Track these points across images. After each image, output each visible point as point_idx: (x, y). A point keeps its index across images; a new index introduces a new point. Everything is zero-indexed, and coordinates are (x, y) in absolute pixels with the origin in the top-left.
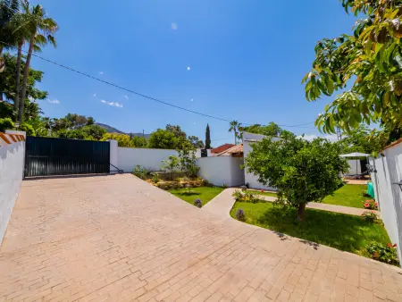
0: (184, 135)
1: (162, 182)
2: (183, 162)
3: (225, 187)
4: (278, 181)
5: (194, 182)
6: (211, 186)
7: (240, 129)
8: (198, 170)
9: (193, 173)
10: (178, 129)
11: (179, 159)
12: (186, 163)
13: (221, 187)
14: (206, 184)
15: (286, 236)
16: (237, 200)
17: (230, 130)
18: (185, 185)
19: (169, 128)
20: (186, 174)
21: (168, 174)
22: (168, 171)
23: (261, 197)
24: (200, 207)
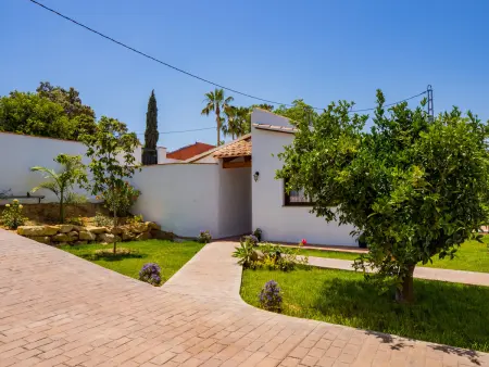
0: (88, 112)
1: (30, 226)
2: (97, 170)
3: (204, 240)
4: (376, 207)
5: (125, 228)
6: (170, 237)
7: (231, 110)
8: (134, 198)
9: (121, 206)
10: (72, 96)
11: (88, 162)
12: (107, 175)
13: (195, 240)
14: (155, 233)
15: (396, 339)
16: (246, 266)
17: (207, 111)
18: (98, 237)
19: (45, 91)
20: (103, 208)
21: (52, 205)
22: (51, 197)
23: (299, 258)
24: (158, 283)
